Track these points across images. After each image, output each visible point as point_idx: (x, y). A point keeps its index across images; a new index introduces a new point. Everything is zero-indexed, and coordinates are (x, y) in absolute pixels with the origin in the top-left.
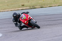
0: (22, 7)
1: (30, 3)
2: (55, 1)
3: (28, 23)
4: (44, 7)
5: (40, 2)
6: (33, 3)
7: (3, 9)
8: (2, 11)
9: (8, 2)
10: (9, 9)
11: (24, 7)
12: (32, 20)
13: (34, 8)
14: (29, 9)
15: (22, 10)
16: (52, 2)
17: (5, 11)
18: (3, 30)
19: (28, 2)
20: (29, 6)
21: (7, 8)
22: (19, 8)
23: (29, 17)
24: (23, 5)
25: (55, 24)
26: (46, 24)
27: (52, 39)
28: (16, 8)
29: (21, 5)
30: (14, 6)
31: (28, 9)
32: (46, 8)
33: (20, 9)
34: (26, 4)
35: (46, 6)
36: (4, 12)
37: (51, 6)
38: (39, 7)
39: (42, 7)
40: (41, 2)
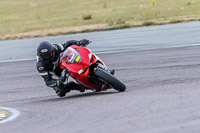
0: (83, 24)
1: (110, 10)
2: (189, 4)
3: (89, 74)
4: (156, 24)
5: (141, 6)
6: (120, 10)
7: (23, 28)
8: (19, 35)
9: (38, 7)
10: (44, 28)
11: (90, 23)
12: (100, 65)
13: (122, 25)
14: (106, 30)
15: (83, 32)
16: (182, 8)
17: (28, 37)
18: (22, 97)
19: (105, 7)
20: (107, 21)
21: (34, 26)
22: (75, 25)
23: (90, 56)
24: (88, 18)
25: (192, 80)
26: (161, 79)
27: (182, 127)
28: (67, 26)
29: (80, 17)
30: (60, 20)
31: (102, 30)
32: (162, 27)
33: (77, 29)
34: (97, 13)
35: (162, 20)
36: (27, 40)
37: (179, 22)
38: (140, 23)
39: (148, 25)
40: (145, 6)
